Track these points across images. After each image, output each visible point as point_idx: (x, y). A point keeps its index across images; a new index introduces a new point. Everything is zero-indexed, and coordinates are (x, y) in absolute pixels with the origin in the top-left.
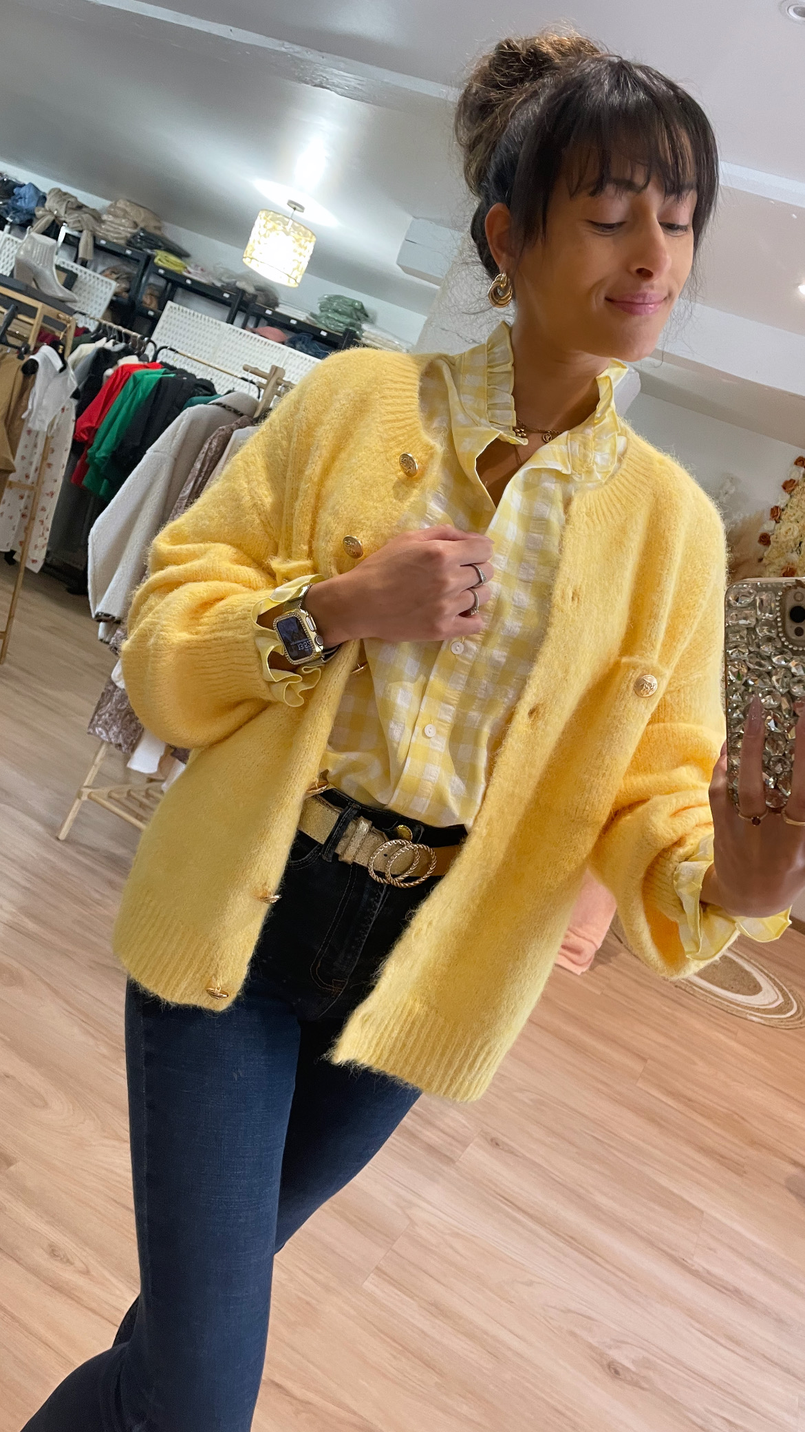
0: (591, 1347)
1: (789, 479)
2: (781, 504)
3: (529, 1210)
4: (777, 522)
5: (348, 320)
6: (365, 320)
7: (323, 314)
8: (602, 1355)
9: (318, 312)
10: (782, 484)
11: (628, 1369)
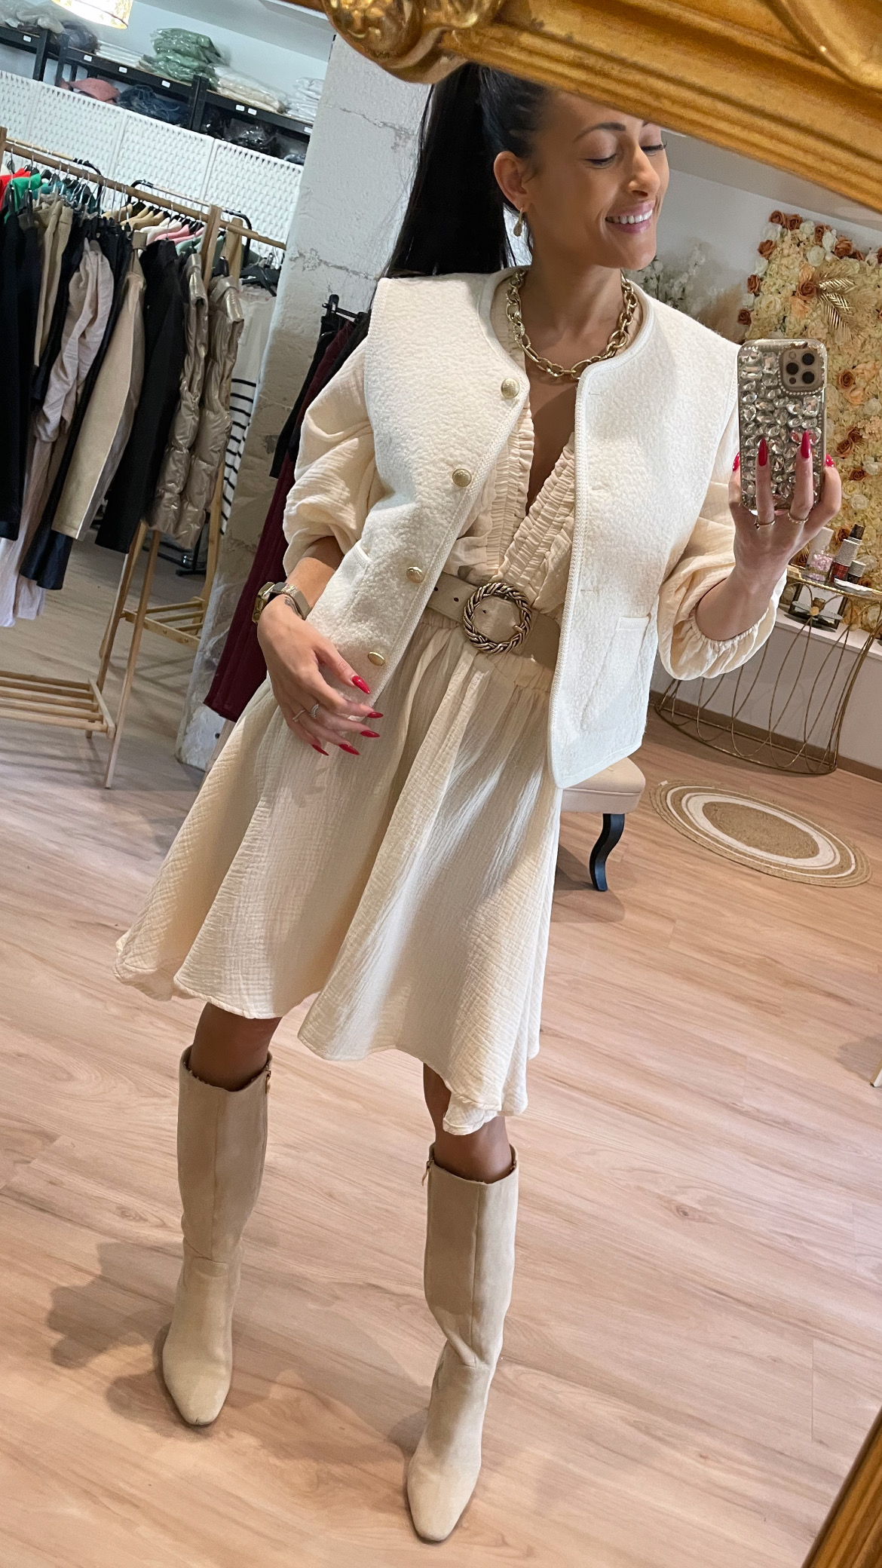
0: (660, 1197)
1: (765, 241)
2: (759, 272)
3: (581, 1086)
4: (757, 295)
5: (196, 64)
6: (219, 62)
7: (161, 56)
8: (669, 1201)
9: (153, 54)
10: (757, 247)
11: (695, 1210)
